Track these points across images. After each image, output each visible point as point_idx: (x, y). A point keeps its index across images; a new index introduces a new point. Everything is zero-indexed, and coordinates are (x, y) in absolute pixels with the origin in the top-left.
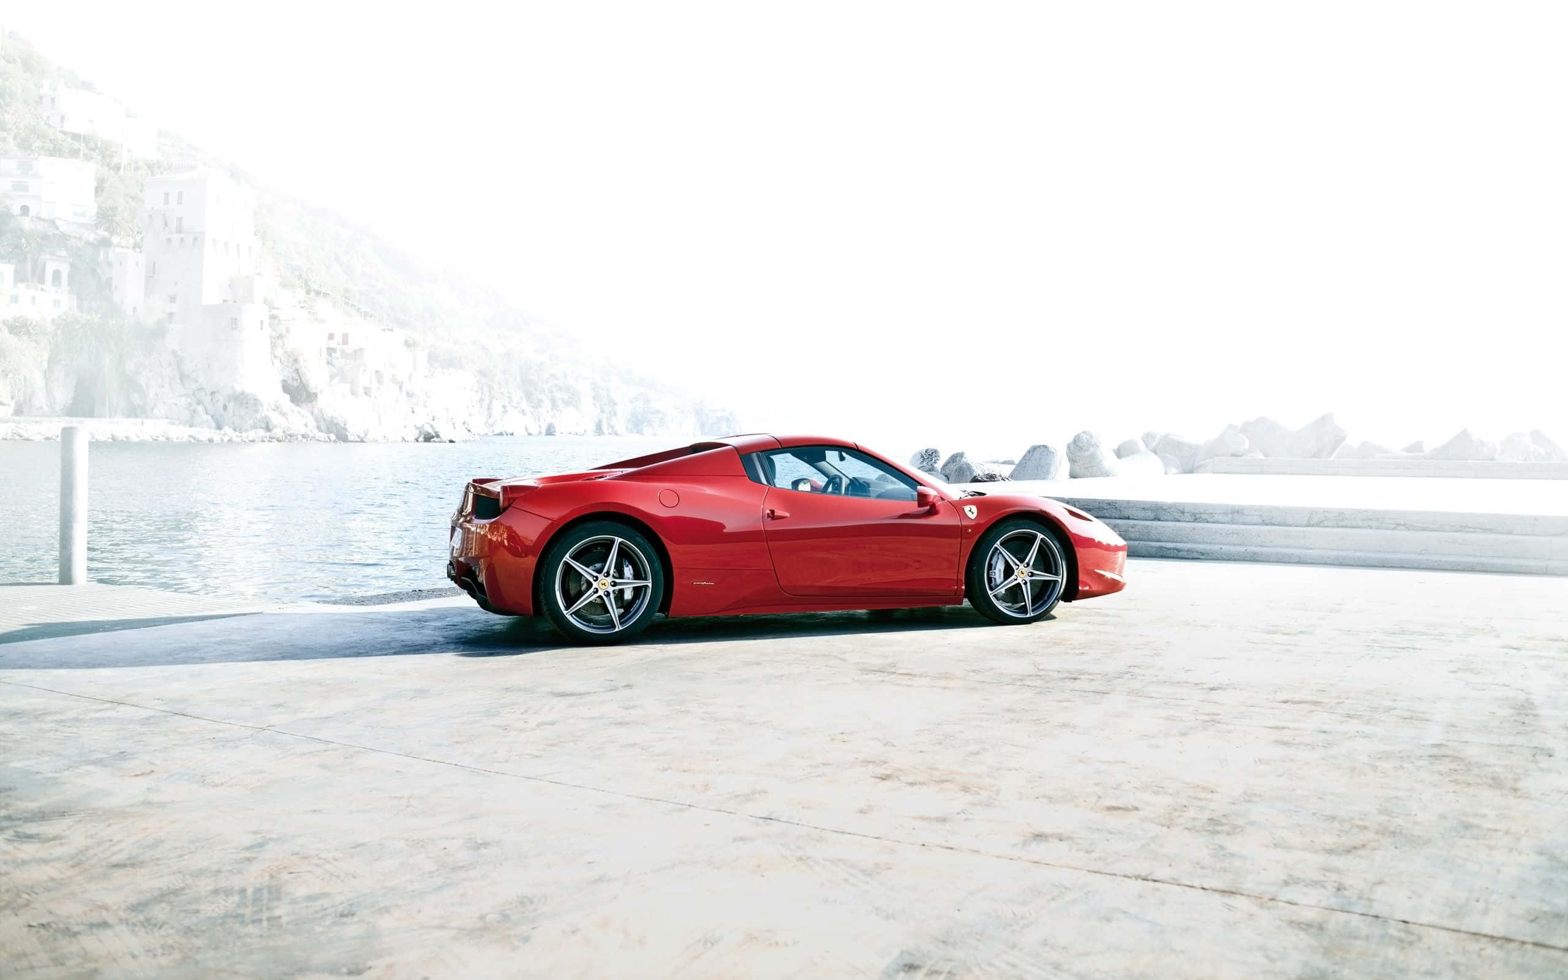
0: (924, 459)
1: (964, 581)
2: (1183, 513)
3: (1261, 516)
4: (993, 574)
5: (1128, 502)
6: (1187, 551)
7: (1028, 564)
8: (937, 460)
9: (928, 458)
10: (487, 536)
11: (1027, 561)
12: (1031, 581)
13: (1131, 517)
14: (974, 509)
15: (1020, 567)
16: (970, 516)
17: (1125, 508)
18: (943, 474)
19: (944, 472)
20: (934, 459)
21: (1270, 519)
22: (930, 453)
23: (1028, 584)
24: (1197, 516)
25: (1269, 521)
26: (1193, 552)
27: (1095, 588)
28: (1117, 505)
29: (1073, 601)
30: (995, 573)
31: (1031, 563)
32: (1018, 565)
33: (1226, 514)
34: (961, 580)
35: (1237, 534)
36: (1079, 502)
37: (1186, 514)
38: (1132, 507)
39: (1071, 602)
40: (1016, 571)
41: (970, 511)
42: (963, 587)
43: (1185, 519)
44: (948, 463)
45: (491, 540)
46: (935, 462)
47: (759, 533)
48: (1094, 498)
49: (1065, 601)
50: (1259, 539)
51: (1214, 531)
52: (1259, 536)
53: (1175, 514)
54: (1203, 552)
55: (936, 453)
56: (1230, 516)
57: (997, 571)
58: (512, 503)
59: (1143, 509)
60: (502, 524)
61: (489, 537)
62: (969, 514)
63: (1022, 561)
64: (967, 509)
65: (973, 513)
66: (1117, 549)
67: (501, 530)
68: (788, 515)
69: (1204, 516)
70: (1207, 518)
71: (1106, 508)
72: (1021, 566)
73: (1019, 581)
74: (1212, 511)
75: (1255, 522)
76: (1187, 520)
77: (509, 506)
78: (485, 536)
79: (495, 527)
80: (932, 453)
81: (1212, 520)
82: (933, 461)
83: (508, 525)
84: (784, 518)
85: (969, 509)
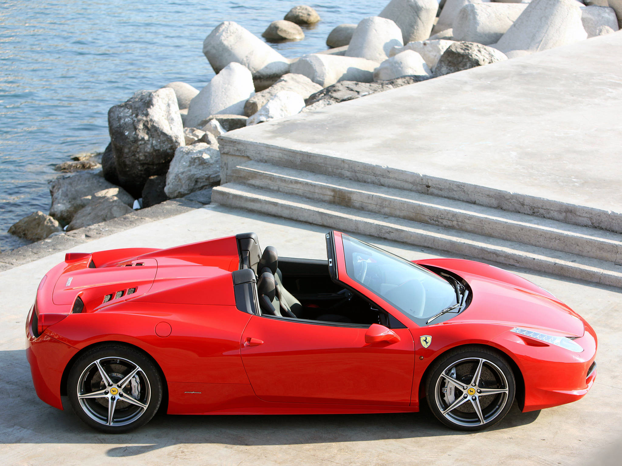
2: (523, 205)
3: (591, 219)
4: (446, 390)
5: (476, 186)
6: (505, 257)
13: (477, 202)
14: (429, 339)
16: (424, 346)
17: (472, 192)
21: (599, 223)
24: (536, 210)
25: (598, 225)
26: (510, 259)
28: (465, 189)
33: (560, 212)
35: (559, 239)
36: (432, 180)
37: (525, 206)
38: (478, 193)
40: (465, 391)
41: (425, 341)
43: (524, 212)
48: (446, 178)
50: (577, 247)
51: (539, 234)
52: (578, 245)
53: (516, 205)
54: (518, 260)
56: (564, 214)
59: (488, 195)
64: (423, 339)
65: (427, 343)
69: (542, 211)
70: (544, 213)
71: (455, 189)
72: (470, 386)
73: (469, 398)
74: (548, 208)
75: (585, 223)
76: (526, 212)
81: (548, 216)
84: (258, 344)
85: (425, 339)
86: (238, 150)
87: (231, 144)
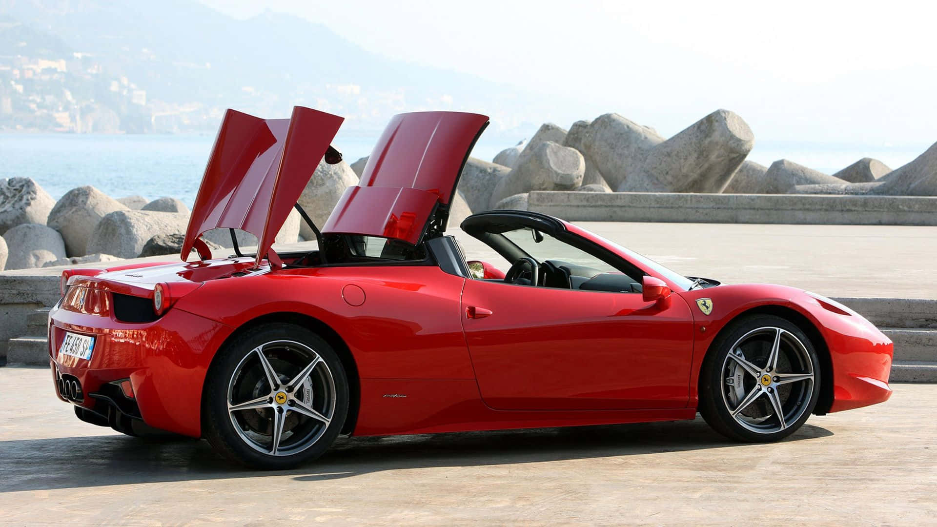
0: (7, 198)
1: (697, 389)
4: (731, 381)
7: (771, 368)
8: (32, 199)
9: (14, 196)
10: (144, 346)
11: (769, 364)
12: (778, 388)
14: (709, 302)
15: (762, 375)
16: (704, 311)
18: (54, 228)
19: (54, 223)
20: (25, 197)
22: (17, 186)
23: (776, 392)
27: (854, 397)
29: (827, 414)
30: (733, 380)
31: (775, 366)
32: (760, 372)
34: (694, 389)
39: (825, 415)
40: (758, 379)
41: (704, 305)
42: (697, 398)
44: (61, 207)
45: (150, 349)
46: (29, 204)
47: (458, 335)
49: (817, 415)
55: (29, 186)
57: (735, 378)
58: (174, 304)
60: (163, 330)
61: (147, 345)
62: (703, 308)
63: (762, 366)
64: (700, 302)
65: (707, 308)
66: (881, 349)
67: (163, 337)
68: (491, 313)
72: (764, 372)
73: (764, 390)
77: (171, 307)
78: (142, 345)
79: (154, 334)
80: (22, 186)
82: (24, 201)
83: (172, 330)
84: (485, 316)
85: (703, 303)
86: (19, 294)
87: (7, 286)
